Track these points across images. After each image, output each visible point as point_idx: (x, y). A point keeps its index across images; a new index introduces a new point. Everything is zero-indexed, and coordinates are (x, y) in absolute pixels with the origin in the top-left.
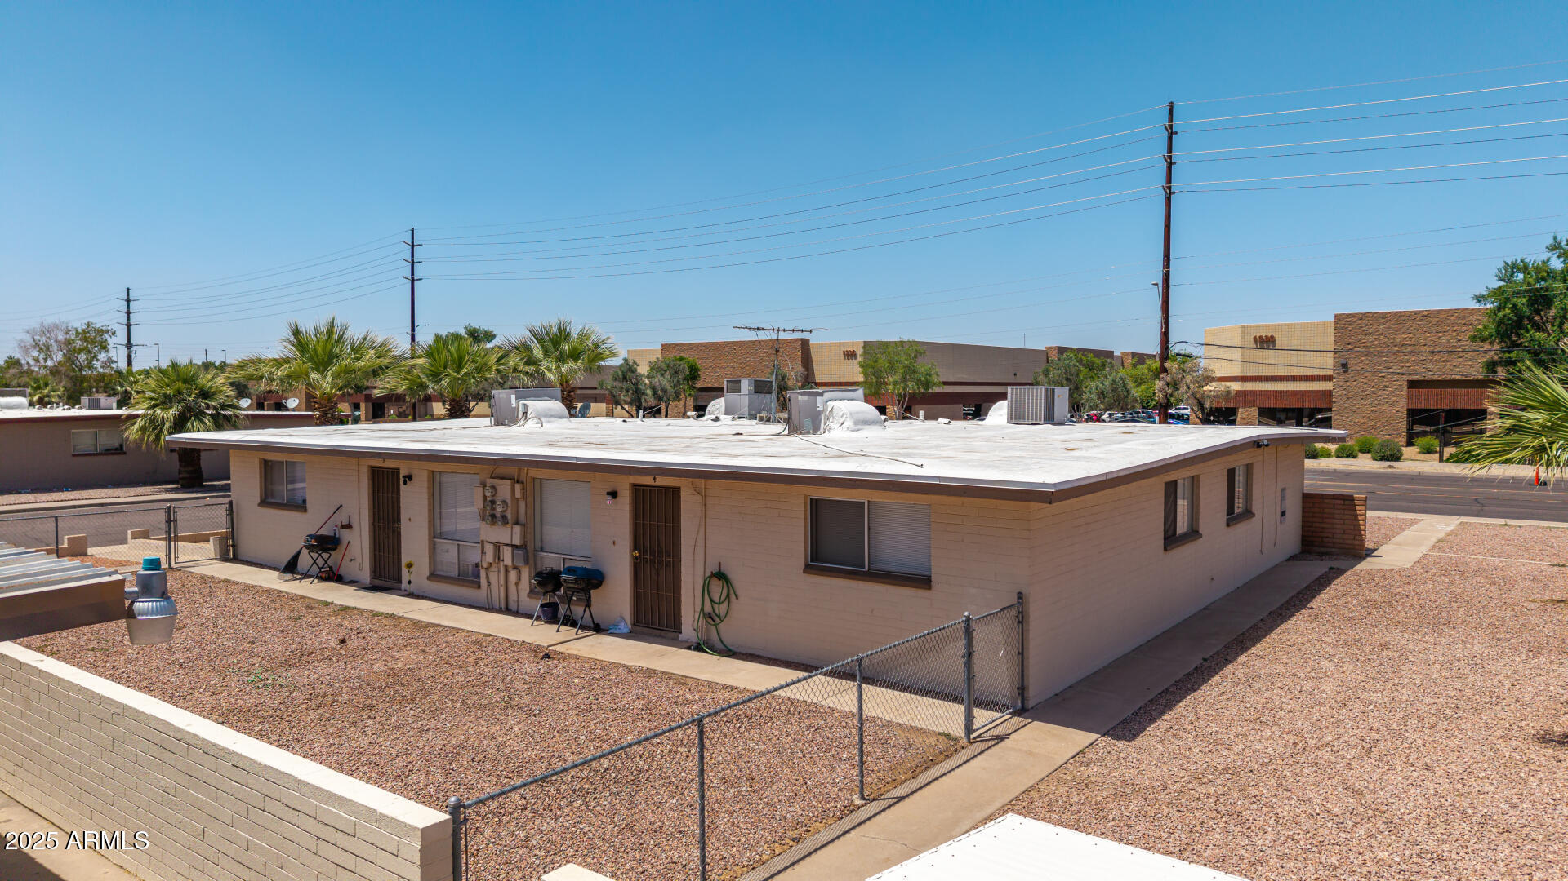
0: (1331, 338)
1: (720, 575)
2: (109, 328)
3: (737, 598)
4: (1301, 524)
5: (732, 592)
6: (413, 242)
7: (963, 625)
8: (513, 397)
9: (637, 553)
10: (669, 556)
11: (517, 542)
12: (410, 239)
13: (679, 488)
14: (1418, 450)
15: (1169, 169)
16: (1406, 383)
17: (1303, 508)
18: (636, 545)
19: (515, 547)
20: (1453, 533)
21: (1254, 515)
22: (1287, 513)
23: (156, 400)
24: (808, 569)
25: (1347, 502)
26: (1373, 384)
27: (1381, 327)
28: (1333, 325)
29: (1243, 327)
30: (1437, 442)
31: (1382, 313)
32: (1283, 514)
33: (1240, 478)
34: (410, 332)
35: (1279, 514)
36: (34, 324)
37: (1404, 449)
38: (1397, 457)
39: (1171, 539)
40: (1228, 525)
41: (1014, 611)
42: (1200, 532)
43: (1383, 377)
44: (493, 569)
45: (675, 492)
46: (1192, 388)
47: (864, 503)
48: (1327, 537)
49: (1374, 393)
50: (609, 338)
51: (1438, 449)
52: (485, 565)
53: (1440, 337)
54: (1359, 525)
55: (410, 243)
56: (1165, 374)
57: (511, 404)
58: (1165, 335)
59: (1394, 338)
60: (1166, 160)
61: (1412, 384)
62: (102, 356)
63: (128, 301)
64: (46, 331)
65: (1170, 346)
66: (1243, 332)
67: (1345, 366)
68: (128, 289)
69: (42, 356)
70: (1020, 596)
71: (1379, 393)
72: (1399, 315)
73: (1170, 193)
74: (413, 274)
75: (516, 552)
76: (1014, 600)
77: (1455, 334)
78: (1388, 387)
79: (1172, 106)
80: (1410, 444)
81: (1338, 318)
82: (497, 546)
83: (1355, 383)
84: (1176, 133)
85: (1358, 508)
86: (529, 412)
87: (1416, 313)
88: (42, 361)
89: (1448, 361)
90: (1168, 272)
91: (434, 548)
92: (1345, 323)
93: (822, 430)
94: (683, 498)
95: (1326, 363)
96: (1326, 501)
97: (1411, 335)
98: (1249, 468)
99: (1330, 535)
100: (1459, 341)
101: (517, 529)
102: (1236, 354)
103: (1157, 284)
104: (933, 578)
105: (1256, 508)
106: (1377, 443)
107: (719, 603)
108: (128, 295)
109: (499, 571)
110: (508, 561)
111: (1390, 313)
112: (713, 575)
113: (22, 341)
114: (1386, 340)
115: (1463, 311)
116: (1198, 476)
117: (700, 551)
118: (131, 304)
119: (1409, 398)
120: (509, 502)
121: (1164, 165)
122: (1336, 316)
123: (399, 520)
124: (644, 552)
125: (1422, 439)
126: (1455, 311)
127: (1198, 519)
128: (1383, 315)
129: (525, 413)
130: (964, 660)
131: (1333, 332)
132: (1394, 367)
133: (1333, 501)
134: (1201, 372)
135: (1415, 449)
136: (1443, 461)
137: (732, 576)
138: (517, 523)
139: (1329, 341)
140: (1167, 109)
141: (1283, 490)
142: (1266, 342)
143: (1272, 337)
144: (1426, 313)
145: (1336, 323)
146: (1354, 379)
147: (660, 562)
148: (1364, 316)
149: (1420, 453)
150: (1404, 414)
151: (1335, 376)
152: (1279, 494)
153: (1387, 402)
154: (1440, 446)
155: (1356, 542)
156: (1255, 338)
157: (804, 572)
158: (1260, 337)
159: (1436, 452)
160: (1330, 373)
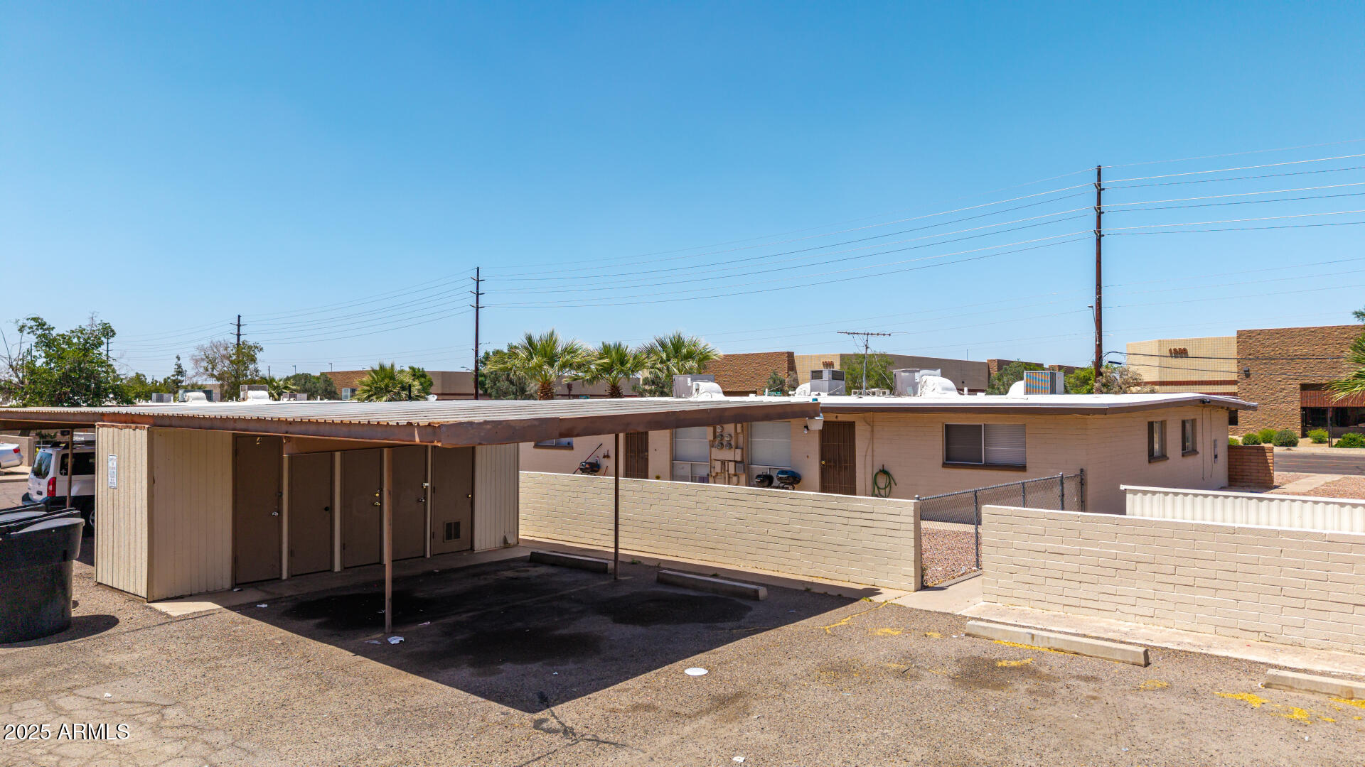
0: (1235, 350)
1: (884, 472)
2: (258, 345)
3: (896, 485)
4: (1227, 466)
5: (892, 482)
6: (478, 278)
7: (1059, 479)
8: (689, 379)
9: (823, 462)
10: (847, 463)
11: (738, 458)
12: (476, 276)
13: (854, 422)
14: (1311, 441)
15: (1099, 218)
16: (1299, 386)
17: (1229, 455)
18: (822, 458)
19: (736, 462)
20: (1339, 481)
21: (1198, 453)
22: (1218, 456)
23: (369, 391)
24: (945, 465)
25: (1260, 451)
26: (1271, 387)
27: (1276, 341)
28: (1236, 339)
29: (1160, 341)
30: (1326, 434)
31: (1277, 330)
32: (1216, 457)
33: (1188, 426)
34: (474, 349)
35: (1213, 457)
36: (206, 344)
37: (1300, 440)
38: (1293, 443)
39: (1152, 457)
40: (1183, 456)
41: (1078, 479)
42: (1168, 455)
43: (1280, 381)
44: (718, 477)
45: (851, 425)
46: (1123, 388)
47: (981, 426)
48: (1247, 475)
49: (1273, 394)
50: (707, 345)
51: (1328, 440)
52: (714, 474)
53: (1326, 349)
54: (1269, 466)
55: (476, 279)
56: (1101, 377)
57: (687, 383)
58: (1099, 347)
59: (1287, 350)
60: (1096, 210)
61: (1304, 387)
62: (251, 367)
63: (239, 326)
64: (215, 346)
65: (1103, 355)
66: (1160, 346)
67: (1247, 374)
68: (239, 316)
69: (210, 366)
70: (1082, 470)
71: (1277, 395)
72: (1291, 331)
73: (1101, 236)
74: (477, 302)
75: (737, 465)
76: (1079, 472)
77: (1338, 346)
78: (1284, 389)
79: (1100, 169)
80: (1304, 435)
81: (1240, 334)
82: (723, 462)
83: (1256, 386)
84: (1104, 189)
85: (1268, 454)
86: (700, 389)
87: (1305, 329)
88: (210, 370)
89: (1333, 368)
90: (1100, 297)
91: (673, 467)
92: (1245, 338)
93: (919, 394)
94: (857, 428)
95: (1230, 370)
96: (1245, 450)
97: (1301, 347)
98: (1194, 421)
99: (1249, 474)
100: (1342, 351)
101: (739, 451)
102: (1155, 361)
103: (1092, 307)
104: (1027, 466)
105: (1199, 448)
106: (1275, 435)
107: (885, 488)
108: (239, 321)
109: (725, 478)
110: (732, 471)
111: (1283, 329)
112: (880, 471)
113: (193, 356)
114: (1280, 351)
115: (1344, 327)
116: (1165, 421)
117: (869, 459)
118: (241, 328)
119: (1302, 397)
120: (733, 435)
121: (1094, 214)
122: (1238, 332)
123: (647, 451)
124: (828, 461)
125: (1315, 431)
126: (1338, 328)
127: (1166, 448)
128: (1278, 332)
129: (697, 390)
130: (1060, 498)
131: (1236, 345)
132: (1288, 374)
133: (1250, 451)
134: (1130, 376)
135: (1309, 440)
136: (1332, 446)
137: (892, 472)
138: (737, 448)
139: (1233, 351)
140: (1096, 171)
141: (1215, 441)
142: (1180, 353)
143: (1185, 350)
144: (1313, 330)
145: (1238, 337)
146: (1255, 383)
147: (840, 467)
148: (1261, 332)
149: (1312, 443)
150: (1298, 412)
151: (1239, 380)
152: (1213, 444)
153: (1284, 402)
154: (1329, 438)
155: (1267, 478)
156: (1170, 350)
157: (943, 467)
158: (1175, 350)
159: (1326, 442)
160: (1234, 377)
